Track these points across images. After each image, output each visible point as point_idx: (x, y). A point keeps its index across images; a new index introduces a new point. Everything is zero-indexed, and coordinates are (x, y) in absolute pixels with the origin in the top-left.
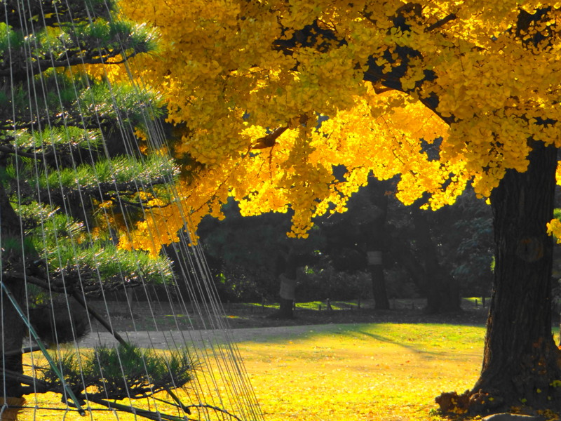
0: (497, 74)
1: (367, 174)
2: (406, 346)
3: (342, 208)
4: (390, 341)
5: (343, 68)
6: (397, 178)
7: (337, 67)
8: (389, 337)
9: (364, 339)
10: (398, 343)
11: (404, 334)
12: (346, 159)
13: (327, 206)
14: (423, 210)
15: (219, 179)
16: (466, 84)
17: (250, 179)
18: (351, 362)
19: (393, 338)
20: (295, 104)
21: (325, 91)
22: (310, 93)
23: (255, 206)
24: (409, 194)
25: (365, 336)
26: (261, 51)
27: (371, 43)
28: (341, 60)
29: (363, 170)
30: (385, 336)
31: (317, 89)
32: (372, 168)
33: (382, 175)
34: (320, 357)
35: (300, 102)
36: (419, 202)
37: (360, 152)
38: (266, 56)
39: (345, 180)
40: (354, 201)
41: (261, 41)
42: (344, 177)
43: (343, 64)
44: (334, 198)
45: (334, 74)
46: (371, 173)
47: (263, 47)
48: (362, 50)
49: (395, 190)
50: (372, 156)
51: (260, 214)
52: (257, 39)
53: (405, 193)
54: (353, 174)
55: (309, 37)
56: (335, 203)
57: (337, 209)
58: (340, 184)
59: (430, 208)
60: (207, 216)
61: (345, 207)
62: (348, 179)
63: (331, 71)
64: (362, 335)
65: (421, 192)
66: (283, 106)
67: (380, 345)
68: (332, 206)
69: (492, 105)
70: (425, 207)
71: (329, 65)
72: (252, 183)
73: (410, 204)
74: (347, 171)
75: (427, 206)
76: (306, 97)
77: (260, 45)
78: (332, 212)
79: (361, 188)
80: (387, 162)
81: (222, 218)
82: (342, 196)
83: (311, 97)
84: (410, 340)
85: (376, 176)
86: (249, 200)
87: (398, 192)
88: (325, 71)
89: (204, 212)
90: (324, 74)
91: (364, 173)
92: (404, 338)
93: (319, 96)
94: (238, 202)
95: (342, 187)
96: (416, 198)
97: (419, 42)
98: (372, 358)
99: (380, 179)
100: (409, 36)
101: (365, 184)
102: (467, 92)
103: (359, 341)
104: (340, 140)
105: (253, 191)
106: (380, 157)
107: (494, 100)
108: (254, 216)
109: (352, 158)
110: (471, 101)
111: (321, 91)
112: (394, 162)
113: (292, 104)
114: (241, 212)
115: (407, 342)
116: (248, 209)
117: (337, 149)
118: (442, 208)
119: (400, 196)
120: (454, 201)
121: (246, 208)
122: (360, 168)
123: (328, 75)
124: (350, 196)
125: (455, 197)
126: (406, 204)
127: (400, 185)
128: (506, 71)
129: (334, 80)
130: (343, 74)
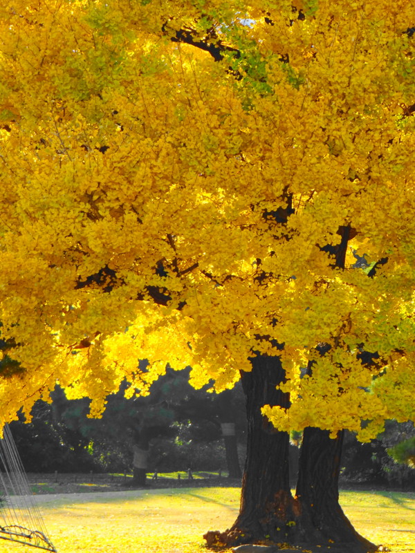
0: (225, 306)
1: (165, 366)
2: (225, 506)
3: (145, 392)
4: (214, 502)
5: (119, 303)
6: (189, 369)
7: (114, 303)
8: (214, 499)
9: (190, 501)
10: (219, 504)
11: (228, 496)
12: (148, 354)
13: (134, 391)
14: (209, 393)
15: (48, 373)
16: (201, 315)
17: (73, 372)
18: (171, 518)
19: (217, 500)
20: (86, 328)
21: (107, 319)
22: (95, 321)
23: (77, 392)
24: (199, 380)
25: (193, 498)
26: (64, 290)
27: (137, 286)
28: (117, 298)
29: (162, 363)
30: (211, 498)
31: (100, 318)
32: (169, 361)
33: (177, 366)
34: (147, 514)
35: (88, 327)
36: (206, 387)
37: (158, 350)
38: (68, 293)
39: (147, 371)
40: (155, 387)
41: (64, 284)
42: (147, 368)
43: (119, 300)
44: (139, 386)
45: (112, 308)
46: (168, 365)
47: (66, 288)
48: (132, 291)
49: (188, 377)
50: (169, 352)
51: (81, 398)
52: (61, 282)
53: (196, 379)
54: (154, 366)
55: (102, 277)
56: (139, 389)
57: (141, 393)
58: (143, 374)
59: (214, 391)
60: (38, 401)
61: (148, 391)
62: (150, 370)
63: (110, 306)
64: (190, 498)
65: (208, 379)
66: (77, 330)
67: (203, 505)
68: (137, 391)
69: (219, 328)
70: (210, 391)
71: (109, 301)
72: (74, 374)
73: (199, 388)
74: (149, 364)
75: (213, 389)
76: (93, 324)
77: (64, 286)
78: (138, 395)
79: (160, 377)
80: (180, 357)
81: (50, 402)
82: (145, 383)
83: (97, 323)
84: (231, 501)
85: (172, 367)
86: (73, 387)
87: (190, 379)
88: (106, 305)
89: (36, 398)
90: (105, 307)
91: (163, 365)
92: (227, 500)
93: (102, 323)
94: (64, 389)
95: (145, 377)
96: (204, 384)
97: (171, 285)
98: (190, 515)
99: (176, 369)
100: (165, 280)
101: (164, 373)
102: (202, 320)
103: (186, 502)
104: (143, 341)
105: (76, 380)
106: (175, 353)
107: (221, 325)
108: (77, 400)
109: (152, 354)
110: (206, 325)
111: (104, 318)
112: (185, 356)
113: (83, 329)
114: (67, 396)
115: (228, 503)
116: (72, 394)
117: (141, 347)
118: (223, 391)
119: (191, 382)
120: (233, 386)
121: (70, 393)
122: (159, 361)
123: (108, 308)
124: (151, 383)
125: (234, 383)
126: (196, 389)
127: (191, 374)
128: (231, 304)
129: (112, 311)
130: (119, 307)
